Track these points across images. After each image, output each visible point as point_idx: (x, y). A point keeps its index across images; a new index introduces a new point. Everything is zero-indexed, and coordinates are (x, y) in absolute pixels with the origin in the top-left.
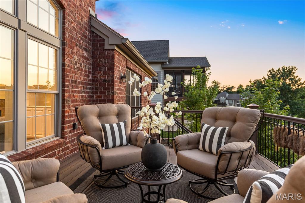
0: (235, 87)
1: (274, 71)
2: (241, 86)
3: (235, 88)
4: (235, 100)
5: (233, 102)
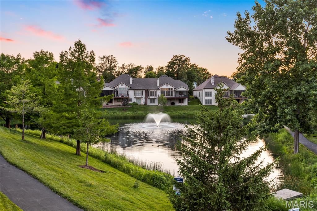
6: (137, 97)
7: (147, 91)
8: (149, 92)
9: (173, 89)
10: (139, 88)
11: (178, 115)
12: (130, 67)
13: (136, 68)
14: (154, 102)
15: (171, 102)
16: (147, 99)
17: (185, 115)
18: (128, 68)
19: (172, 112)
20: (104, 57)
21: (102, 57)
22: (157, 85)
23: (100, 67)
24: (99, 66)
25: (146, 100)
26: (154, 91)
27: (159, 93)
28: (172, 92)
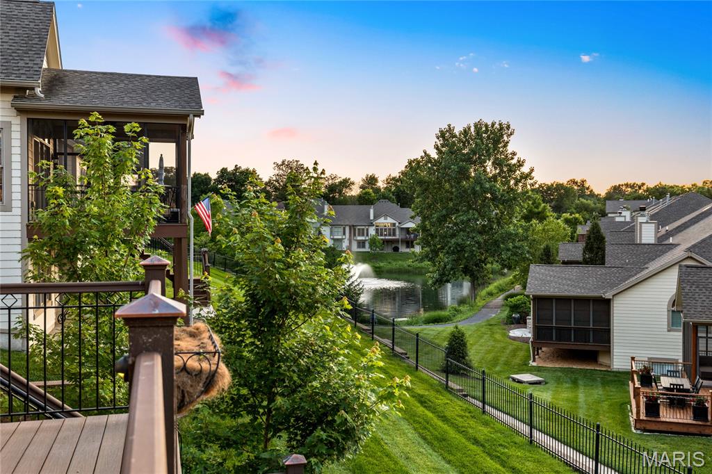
0: (353, 184)
1: (455, 136)
2: (372, 180)
3: (353, 187)
4: (350, 226)
5: (344, 234)
6: (335, 237)
7: (352, 227)
8: (355, 230)
9: (397, 224)
10: (339, 223)
11: (399, 269)
12: (330, 182)
13: (340, 182)
14: (364, 247)
15: (393, 246)
16: (353, 241)
17: (410, 268)
18: (326, 183)
19: (389, 263)
20: (283, 162)
21: (280, 163)
22: (369, 217)
23: (277, 181)
24: (274, 179)
25: (350, 242)
26: (363, 227)
27: (372, 231)
28: (394, 230)
